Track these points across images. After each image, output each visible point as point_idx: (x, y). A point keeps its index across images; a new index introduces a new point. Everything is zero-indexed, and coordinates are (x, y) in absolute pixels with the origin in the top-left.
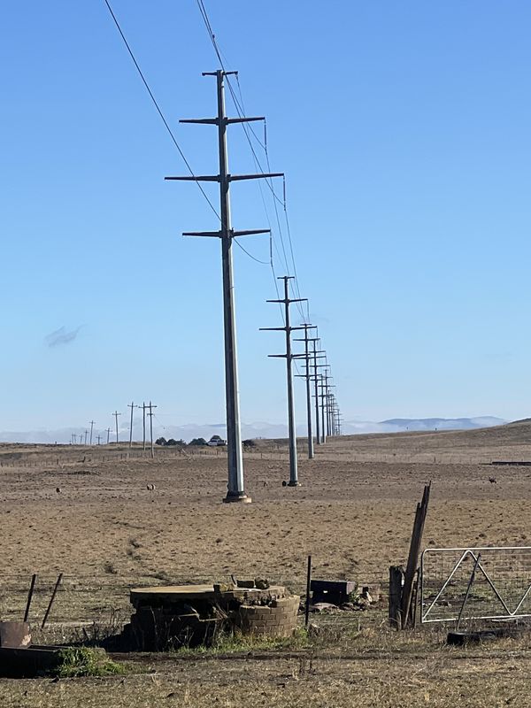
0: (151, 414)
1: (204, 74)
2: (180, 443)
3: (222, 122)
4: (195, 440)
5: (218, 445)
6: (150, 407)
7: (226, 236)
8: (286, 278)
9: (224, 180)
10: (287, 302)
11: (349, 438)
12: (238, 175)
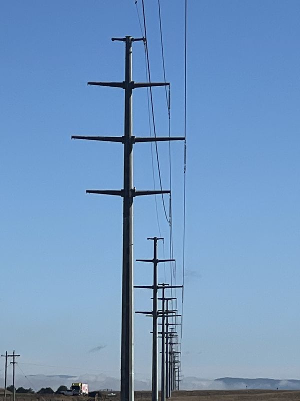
0: (14, 363)
1: (113, 40)
2: (29, 391)
3: (128, 86)
4: (43, 389)
5: (74, 395)
6: (14, 356)
7: (128, 194)
8: (155, 239)
9: (128, 141)
10: (155, 261)
11: (191, 393)
12: (143, 137)
